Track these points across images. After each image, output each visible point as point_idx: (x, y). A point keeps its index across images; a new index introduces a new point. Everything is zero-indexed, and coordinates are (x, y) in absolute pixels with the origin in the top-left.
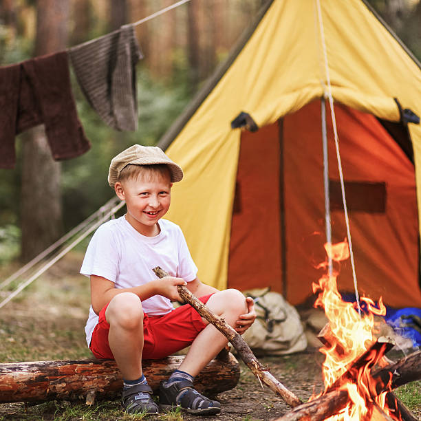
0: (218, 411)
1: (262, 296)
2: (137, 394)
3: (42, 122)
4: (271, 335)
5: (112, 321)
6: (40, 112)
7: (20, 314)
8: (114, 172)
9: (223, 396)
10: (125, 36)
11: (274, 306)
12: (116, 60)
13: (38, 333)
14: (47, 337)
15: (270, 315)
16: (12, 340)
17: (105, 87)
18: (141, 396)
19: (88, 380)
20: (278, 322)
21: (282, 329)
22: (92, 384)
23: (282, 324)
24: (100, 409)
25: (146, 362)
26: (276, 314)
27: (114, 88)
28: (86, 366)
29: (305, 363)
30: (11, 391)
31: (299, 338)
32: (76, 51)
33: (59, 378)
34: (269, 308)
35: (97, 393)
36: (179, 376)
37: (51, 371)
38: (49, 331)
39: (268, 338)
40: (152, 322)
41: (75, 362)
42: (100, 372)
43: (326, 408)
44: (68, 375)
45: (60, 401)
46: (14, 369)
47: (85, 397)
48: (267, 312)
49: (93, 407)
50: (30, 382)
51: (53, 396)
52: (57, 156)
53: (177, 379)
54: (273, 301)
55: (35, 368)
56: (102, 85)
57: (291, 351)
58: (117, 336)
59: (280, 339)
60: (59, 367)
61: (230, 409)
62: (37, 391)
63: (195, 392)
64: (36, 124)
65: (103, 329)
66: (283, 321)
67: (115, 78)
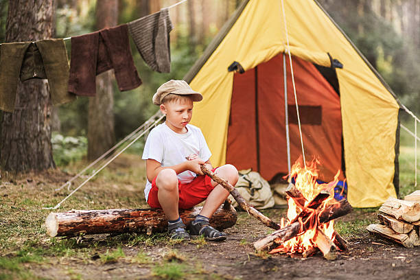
0: (225, 239)
1: (247, 174)
2: (177, 228)
3: (112, 67)
4: (253, 197)
5: (160, 186)
6: (111, 62)
7: (94, 188)
8: (159, 97)
9: (227, 231)
10: (164, 15)
11: (255, 180)
12: (157, 29)
13: (108, 199)
14: (114, 201)
15: (252, 185)
16: (93, 202)
17: (151, 45)
18: (179, 229)
19: (148, 220)
20: (257, 189)
21: (260, 194)
22: (150, 223)
23: (260, 191)
24: (155, 238)
25: (182, 210)
26: (256, 185)
27: (156, 46)
28: (147, 212)
29: (274, 214)
30: (103, 226)
31: (270, 199)
32: (132, 24)
33: (131, 219)
34: (252, 181)
35: (153, 227)
36: (200, 218)
37: (126, 215)
38: (114, 197)
39: (251, 199)
40: (183, 187)
41: (140, 210)
42: (155, 216)
43: (291, 232)
44: (136, 217)
45: (131, 233)
46: (105, 213)
47: (146, 230)
48: (250, 184)
49: (151, 236)
50: (114, 221)
51: (127, 230)
52: (121, 89)
53: (199, 221)
54: (254, 177)
55: (117, 213)
56: (149, 45)
57: (265, 207)
58: (163, 195)
59: (258, 200)
60: (131, 212)
61: (232, 238)
62: (118, 226)
63: (211, 227)
64: (109, 69)
65: (155, 191)
66: (260, 189)
67: (157, 40)
